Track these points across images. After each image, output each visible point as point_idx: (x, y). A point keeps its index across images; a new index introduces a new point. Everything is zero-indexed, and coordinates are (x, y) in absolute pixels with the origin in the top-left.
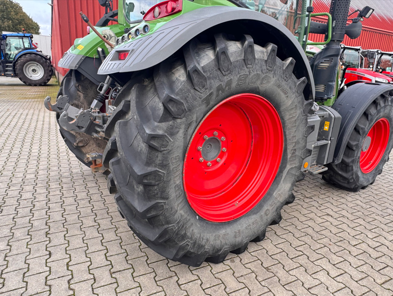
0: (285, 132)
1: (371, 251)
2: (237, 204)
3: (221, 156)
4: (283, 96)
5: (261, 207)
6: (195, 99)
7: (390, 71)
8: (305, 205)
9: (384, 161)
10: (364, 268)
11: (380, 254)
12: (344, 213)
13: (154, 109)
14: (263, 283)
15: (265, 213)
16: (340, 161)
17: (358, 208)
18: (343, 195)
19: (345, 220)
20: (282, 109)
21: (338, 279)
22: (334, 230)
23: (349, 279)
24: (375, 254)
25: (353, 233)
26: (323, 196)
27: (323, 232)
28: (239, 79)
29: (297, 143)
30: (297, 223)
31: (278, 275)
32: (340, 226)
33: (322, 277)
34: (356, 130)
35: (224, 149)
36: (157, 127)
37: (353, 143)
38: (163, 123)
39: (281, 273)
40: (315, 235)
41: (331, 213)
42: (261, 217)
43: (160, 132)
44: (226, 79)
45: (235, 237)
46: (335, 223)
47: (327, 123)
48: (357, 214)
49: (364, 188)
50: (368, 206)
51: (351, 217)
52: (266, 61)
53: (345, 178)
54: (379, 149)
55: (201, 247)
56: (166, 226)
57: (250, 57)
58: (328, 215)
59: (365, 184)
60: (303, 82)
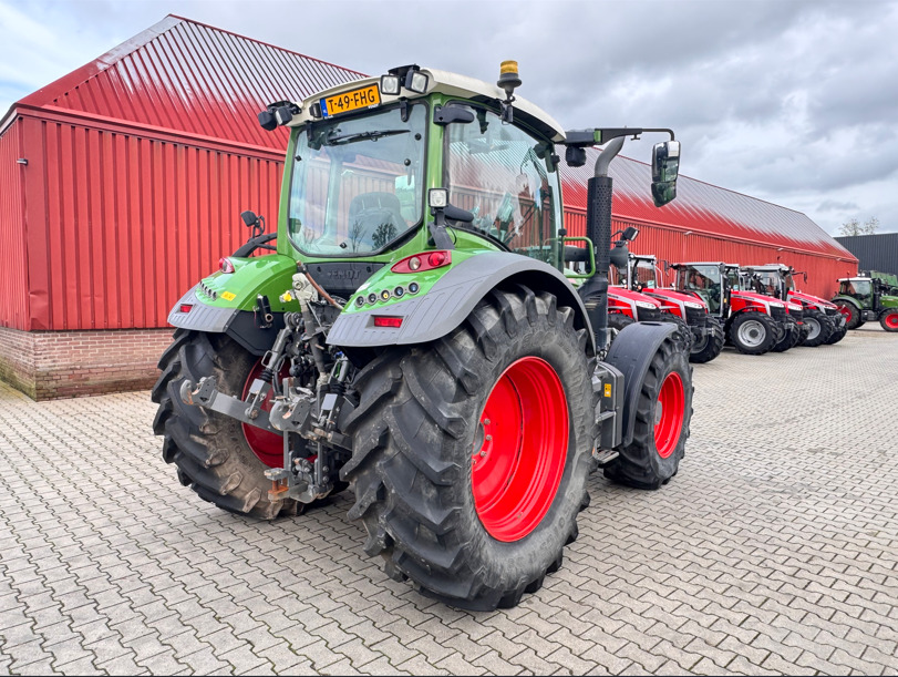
0: (569, 404)
1: (699, 560)
2: (522, 516)
3: (485, 449)
4: (566, 355)
5: (552, 515)
6: (487, 371)
7: (653, 287)
8: (594, 518)
9: (685, 436)
10: (698, 580)
11: (711, 562)
12: (650, 520)
13: (443, 387)
14: (582, 618)
15: (560, 524)
16: (631, 441)
17: (667, 511)
18: (640, 497)
19: (655, 529)
20: (564, 372)
21: (671, 597)
22: (646, 544)
23: (685, 595)
24: (705, 563)
25: (671, 543)
26: (615, 502)
27: (632, 549)
28: (524, 341)
29: (585, 417)
30: (593, 542)
31: (596, 606)
32: (651, 538)
33: (651, 597)
34: (645, 393)
35: (489, 437)
36: (451, 408)
37: (644, 413)
38: (458, 404)
39: (600, 604)
40: (624, 554)
41: (634, 523)
42: (556, 530)
43: (456, 415)
44: (513, 342)
45: (531, 562)
46: (645, 534)
47: (608, 386)
48: (668, 518)
49: (666, 482)
50: (679, 507)
51: (663, 525)
52: (547, 316)
53: (640, 468)
54: (675, 418)
55: (497, 577)
56: (461, 545)
57: (532, 313)
58: (630, 525)
59: (667, 475)
60: (584, 335)
